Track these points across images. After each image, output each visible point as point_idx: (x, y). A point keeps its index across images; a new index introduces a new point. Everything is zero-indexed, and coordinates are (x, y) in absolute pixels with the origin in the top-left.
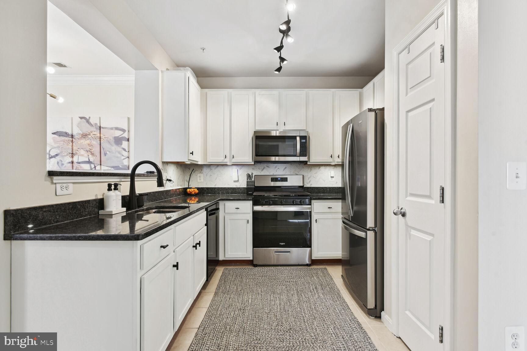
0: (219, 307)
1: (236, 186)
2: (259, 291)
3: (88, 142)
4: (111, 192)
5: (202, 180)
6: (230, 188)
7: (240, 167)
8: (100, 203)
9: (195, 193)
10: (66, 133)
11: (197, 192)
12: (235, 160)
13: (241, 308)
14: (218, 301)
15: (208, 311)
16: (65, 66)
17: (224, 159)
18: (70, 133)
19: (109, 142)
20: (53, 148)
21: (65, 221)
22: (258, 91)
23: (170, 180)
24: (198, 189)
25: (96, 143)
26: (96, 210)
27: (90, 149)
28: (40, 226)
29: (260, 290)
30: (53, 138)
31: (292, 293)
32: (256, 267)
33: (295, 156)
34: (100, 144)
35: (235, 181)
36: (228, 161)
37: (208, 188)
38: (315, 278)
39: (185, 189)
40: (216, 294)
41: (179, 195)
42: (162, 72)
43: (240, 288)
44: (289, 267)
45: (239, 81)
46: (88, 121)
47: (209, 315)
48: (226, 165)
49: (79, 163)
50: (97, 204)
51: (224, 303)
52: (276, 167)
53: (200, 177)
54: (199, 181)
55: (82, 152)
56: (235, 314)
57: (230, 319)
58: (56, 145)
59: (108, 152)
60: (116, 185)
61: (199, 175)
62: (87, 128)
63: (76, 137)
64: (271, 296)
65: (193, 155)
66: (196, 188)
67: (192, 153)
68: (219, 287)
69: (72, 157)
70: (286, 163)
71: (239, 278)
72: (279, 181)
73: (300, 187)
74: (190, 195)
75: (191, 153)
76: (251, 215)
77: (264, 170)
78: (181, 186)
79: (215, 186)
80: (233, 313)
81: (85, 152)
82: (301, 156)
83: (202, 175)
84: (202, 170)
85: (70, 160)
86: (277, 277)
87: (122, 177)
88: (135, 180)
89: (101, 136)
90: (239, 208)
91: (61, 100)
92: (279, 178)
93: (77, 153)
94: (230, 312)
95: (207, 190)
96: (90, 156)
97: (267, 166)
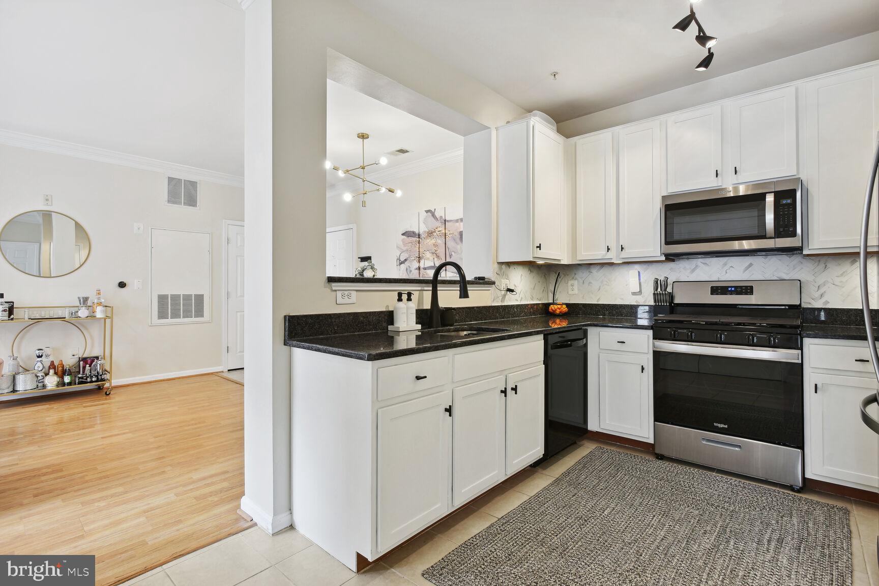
0: (548, 502)
1: (637, 301)
2: (637, 503)
3: (433, 241)
4: (401, 303)
5: (576, 291)
6: (625, 305)
7: (645, 266)
8: (389, 317)
9: (560, 312)
10: (414, 232)
11: (564, 310)
12: (628, 254)
13: (584, 517)
14: (553, 492)
15: (529, 501)
16: (407, 151)
17: (606, 254)
18: (417, 232)
19: (454, 239)
20: (402, 252)
21: (345, 333)
22: (672, 117)
23: (512, 291)
24: (568, 305)
25: (440, 242)
26: (384, 324)
27: (436, 251)
28: (316, 335)
29: (638, 500)
30: (403, 240)
31: (709, 528)
32: (661, 459)
33: (763, 237)
34: (445, 244)
35: (634, 294)
36: (613, 257)
37: (585, 305)
38: (795, 520)
39: (547, 305)
40: (557, 481)
41: (534, 314)
42: (497, 129)
43: (602, 485)
44: (738, 480)
45: (639, 106)
46: (433, 215)
47: (524, 508)
48: (612, 264)
49: (425, 269)
50: (386, 317)
51: (561, 499)
52: (725, 264)
53: (572, 285)
54: (570, 292)
55: (428, 255)
56: (567, 522)
57: (552, 525)
58: (405, 249)
59: (453, 253)
60: (409, 295)
61: (571, 282)
62: (433, 224)
63: (423, 236)
64: (655, 518)
65: (540, 249)
66: (563, 304)
67: (539, 247)
68: (568, 473)
69: (419, 262)
70: (748, 256)
71: (612, 470)
72: (731, 293)
73: (792, 307)
74: (553, 315)
75: (537, 247)
76: (651, 357)
77: (697, 271)
78: (540, 300)
79: (598, 302)
80: (565, 518)
81: (430, 255)
82: (777, 238)
83: (576, 282)
84: (575, 274)
85: (417, 265)
86: (693, 489)
87: (424, 285)
88: (438, 288)
89: (446, 232)
90: (624, 343)
91: (399, 193)
92: (731, 287)
93: (423, 257)
94: (560, 515)
95: (583, 308)
96: (436, 259)
97: (704, 264)
